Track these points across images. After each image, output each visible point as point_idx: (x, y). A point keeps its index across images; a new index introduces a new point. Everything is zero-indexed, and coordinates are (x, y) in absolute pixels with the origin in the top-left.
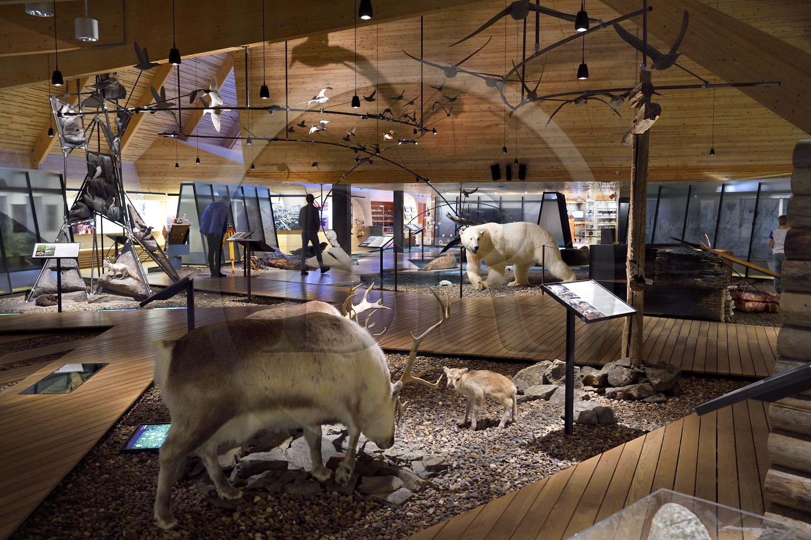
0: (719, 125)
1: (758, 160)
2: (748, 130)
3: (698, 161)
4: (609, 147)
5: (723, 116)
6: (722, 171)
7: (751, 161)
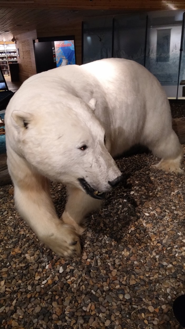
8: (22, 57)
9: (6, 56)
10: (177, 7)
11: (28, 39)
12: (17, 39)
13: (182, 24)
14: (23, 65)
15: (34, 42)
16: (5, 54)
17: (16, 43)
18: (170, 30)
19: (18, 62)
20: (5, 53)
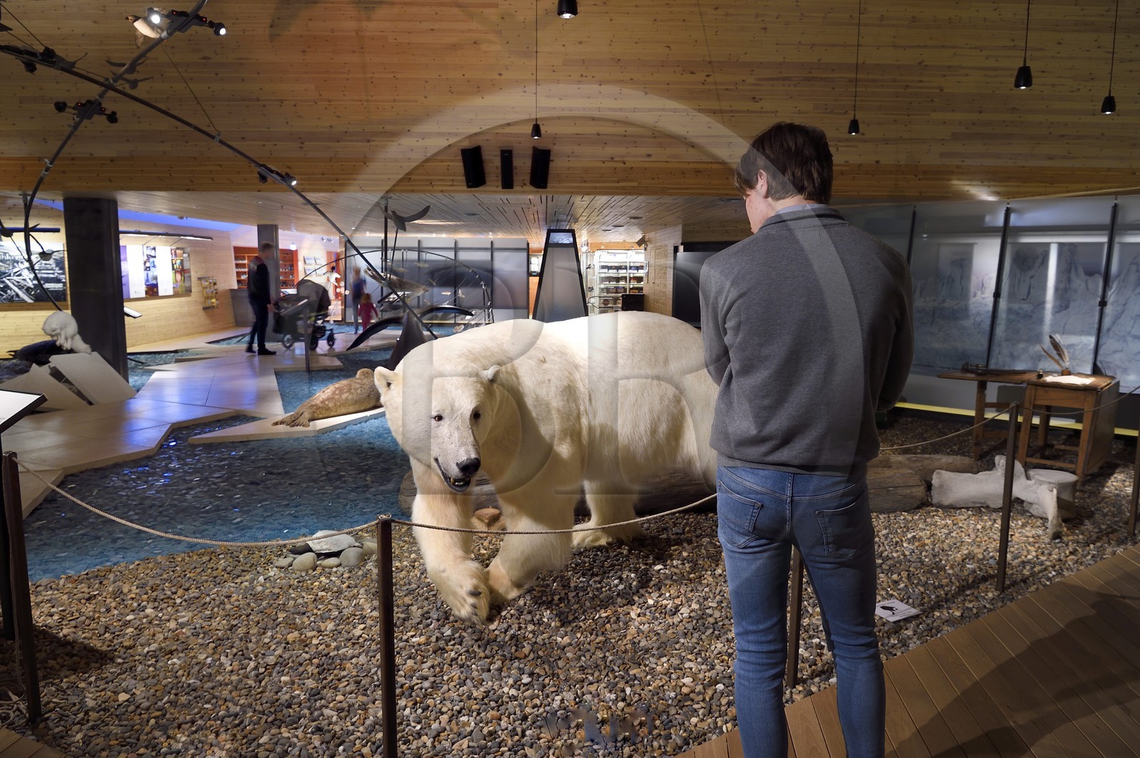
0: (996, 69)
1: (1065, 157)
2: (1053, 86)
3: (942, 155)
4: (748, 111)
5: (1005, 47)
6: (990, 180)
7: (1051, 158)
8: (651, 281)
9: (627, 275)
10: (998, 193)
11: (667, 242)
12: (649, 241)
13: (1001, 234)
14: (652, 297)
15: (676, 250)
16: (625, 271)
17: (645, 249)
18: (972, 245)
19: (645, 292)
20: (626, 268)
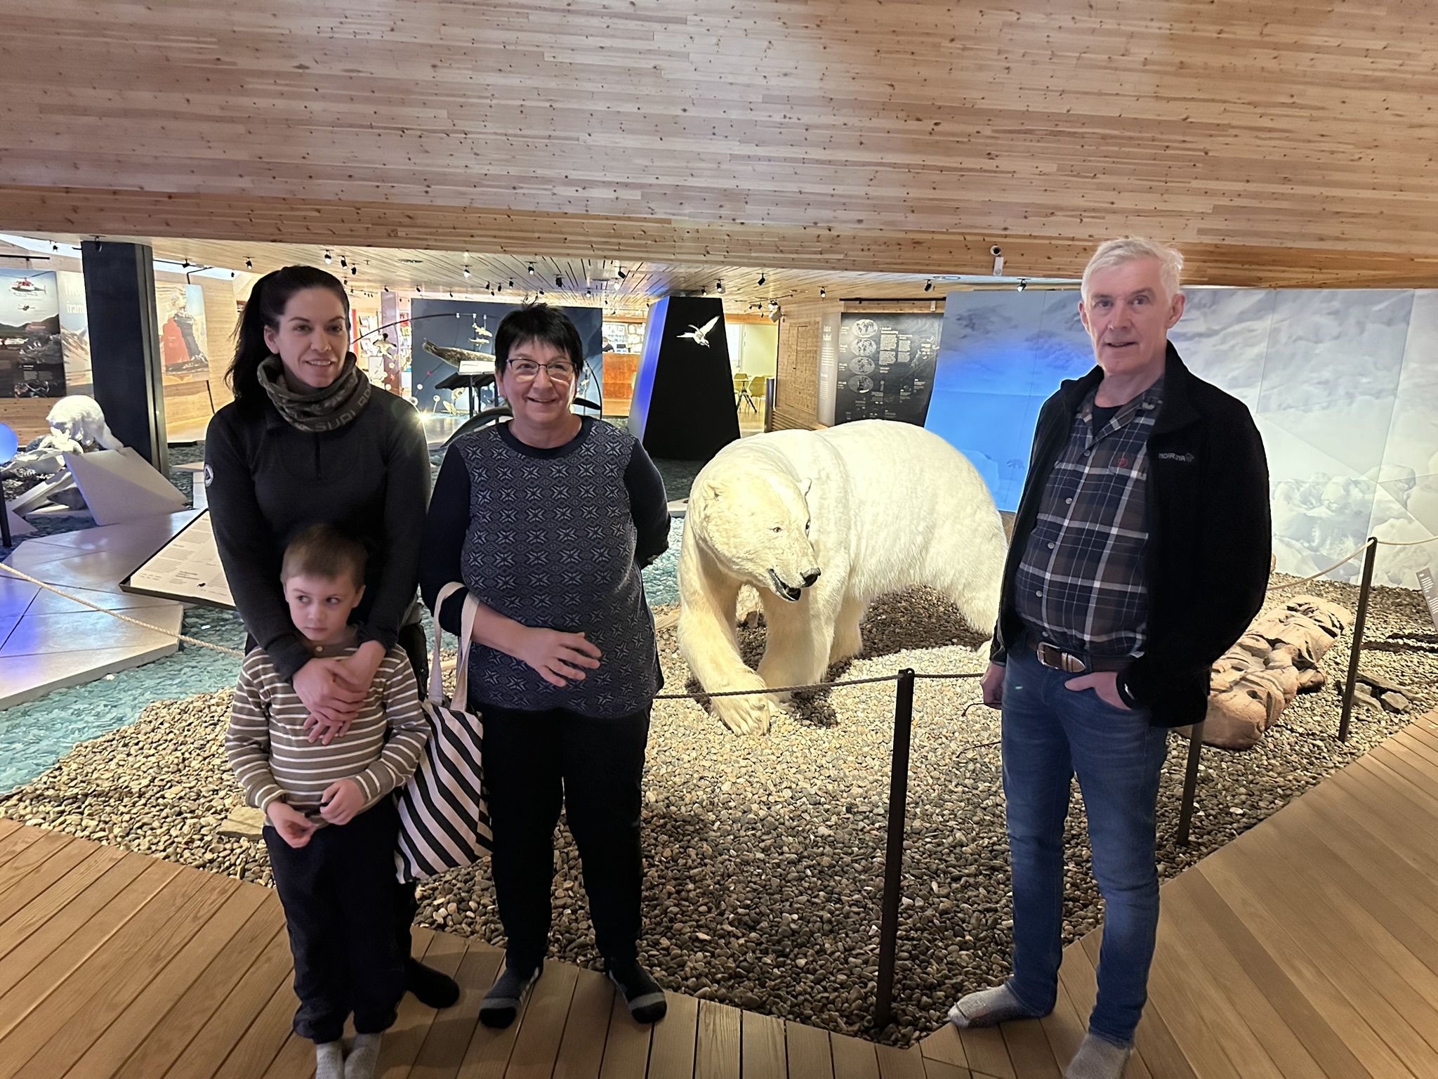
3: (1201, 231)
4: (981, 170)
5: (1283, 104)
8: (791, 365)
